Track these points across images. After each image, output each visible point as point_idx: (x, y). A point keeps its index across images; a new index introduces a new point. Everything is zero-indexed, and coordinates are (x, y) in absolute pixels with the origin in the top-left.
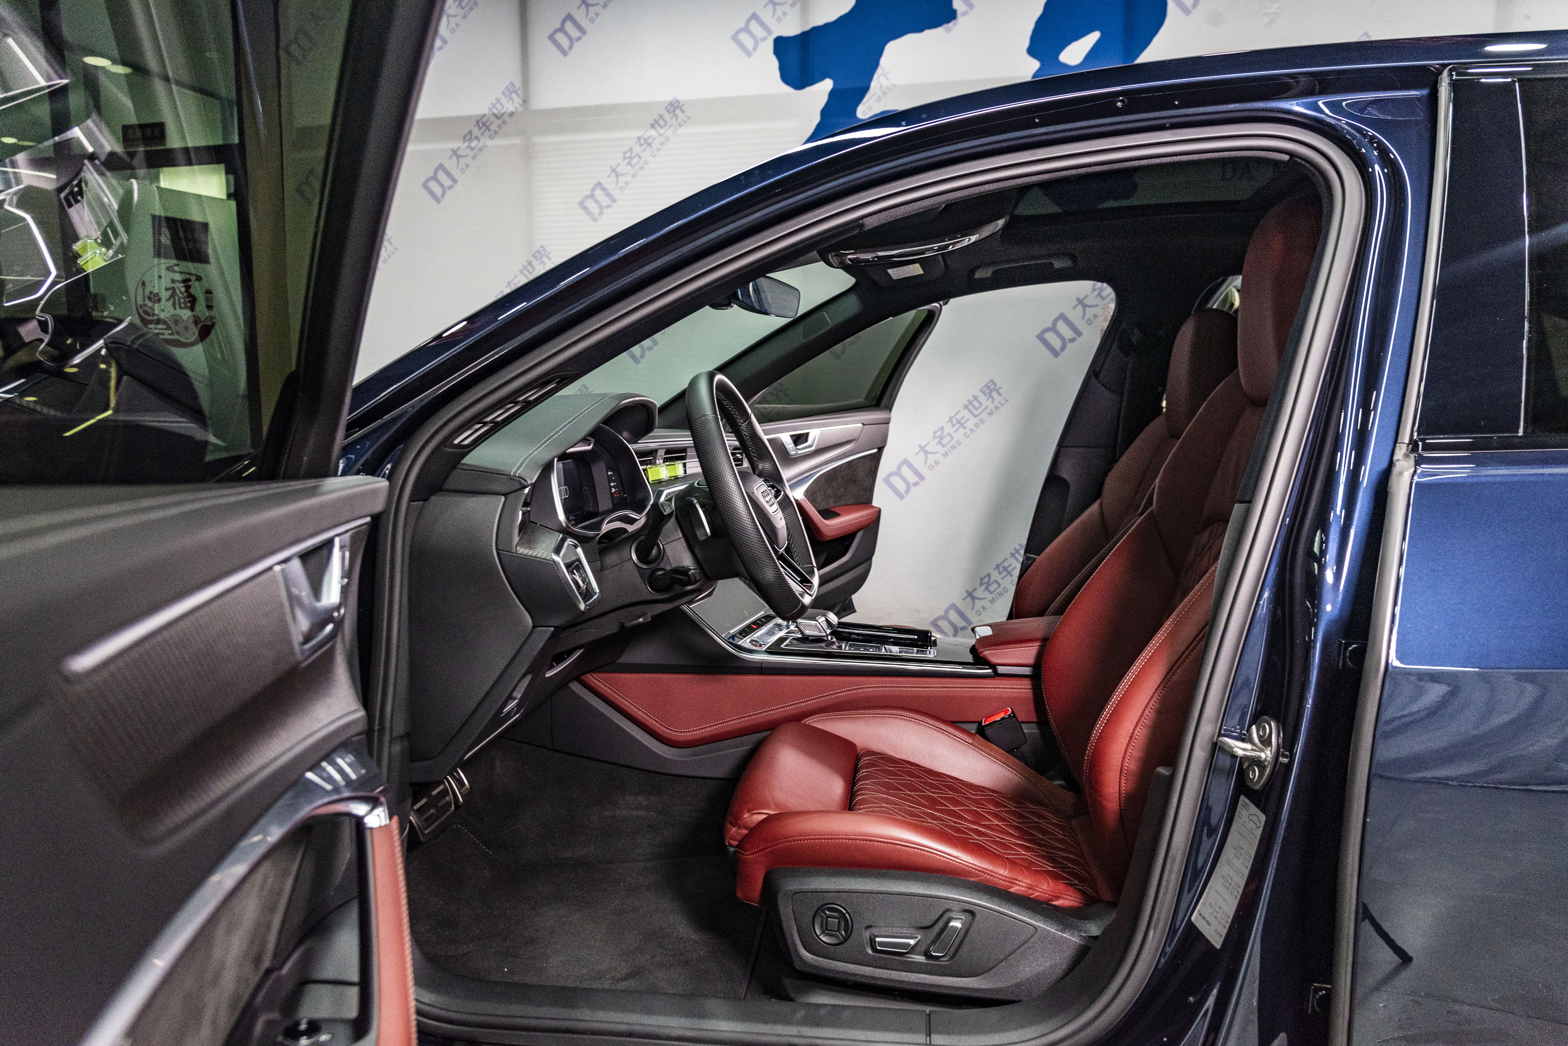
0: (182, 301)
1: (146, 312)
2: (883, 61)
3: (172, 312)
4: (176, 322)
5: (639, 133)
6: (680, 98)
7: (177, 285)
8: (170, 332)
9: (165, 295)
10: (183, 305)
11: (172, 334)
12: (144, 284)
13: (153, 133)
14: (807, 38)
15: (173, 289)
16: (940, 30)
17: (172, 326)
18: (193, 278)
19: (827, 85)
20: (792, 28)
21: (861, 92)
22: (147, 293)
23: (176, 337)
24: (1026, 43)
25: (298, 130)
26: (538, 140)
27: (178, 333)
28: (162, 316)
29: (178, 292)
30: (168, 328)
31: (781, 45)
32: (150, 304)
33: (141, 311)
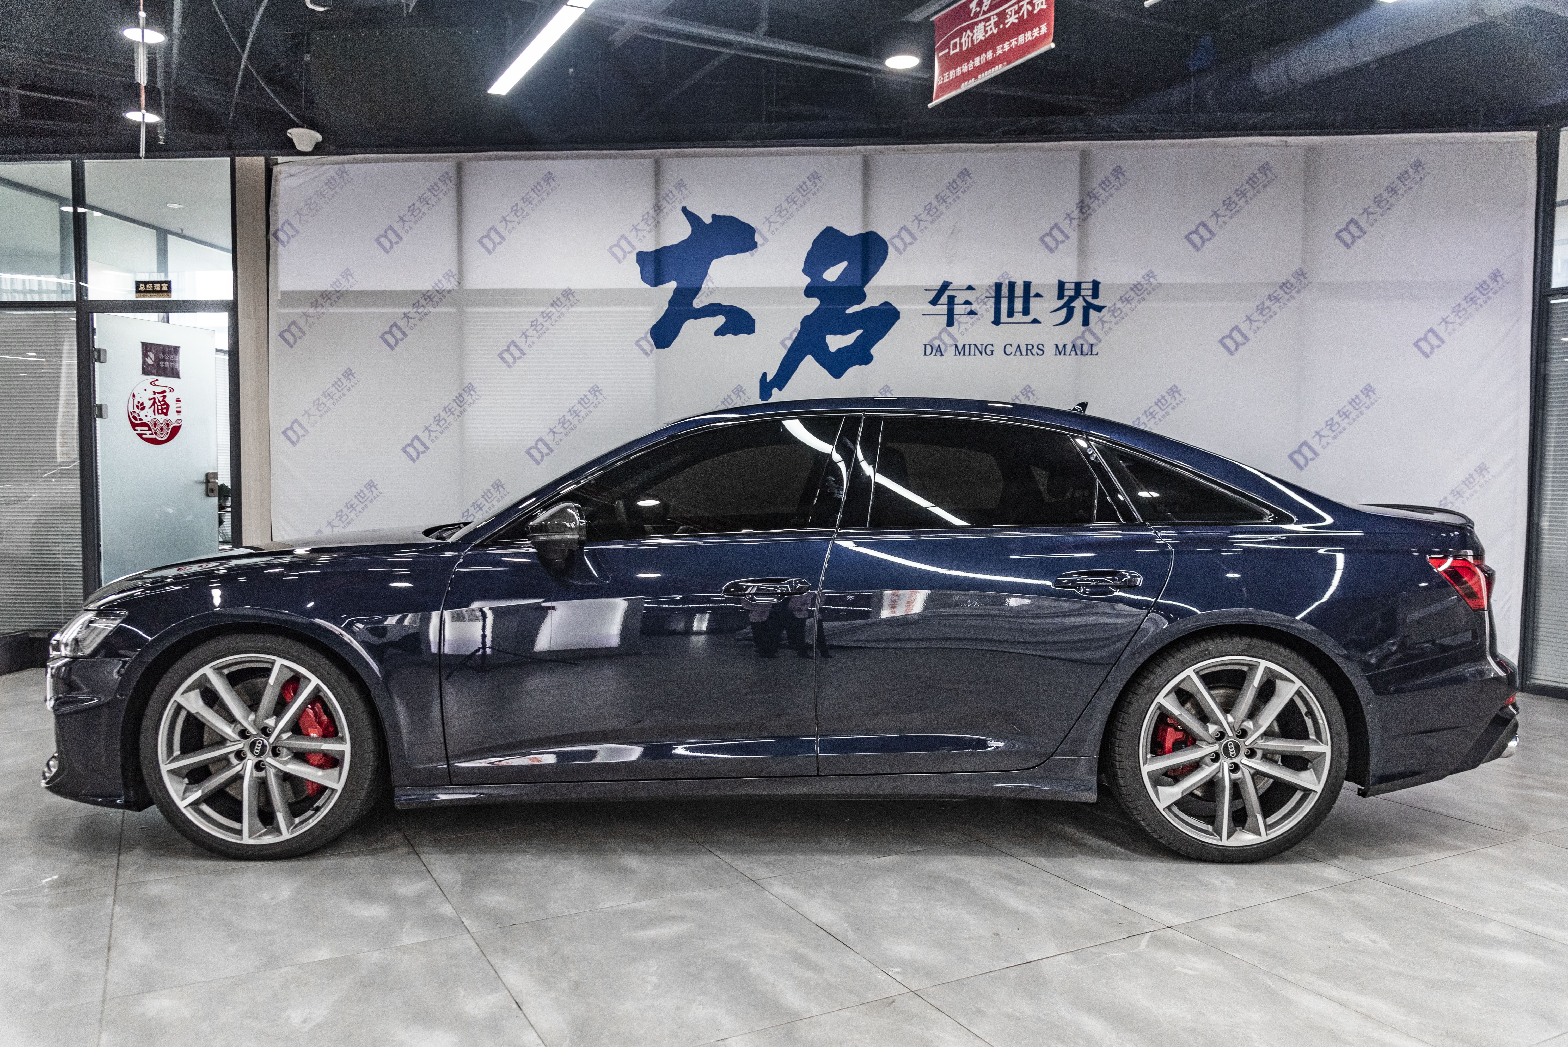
0: (160, 408)
1: (134, 418)
2: (710, 271)
3: (154, 417)
4: (155, 424)
5: (543, 309)
6: (573, 287)
7: (157, 395)
8: (150, 432)
9: (148, 404)
10: (160, 412)
11: (152, 434)
12: (134, 396)
13: (161, 287)
14: (659, 254)
15: (154, 398)
16: (747, 254)
17: (152, 428)
18: (167, 390)
19: (673, 285)
20: (649, 247)
21: (696, 291)
22: (136, 403)
23: (154, 436)
24: (802, 266)
25: (283, 292)
26: (469, 309)
27: (156, 433)
28: (145, 420)
29: (157, 401)
30: (150, 429)
31: (642, 257)
32: (137, 411)
33: (131, 417)
